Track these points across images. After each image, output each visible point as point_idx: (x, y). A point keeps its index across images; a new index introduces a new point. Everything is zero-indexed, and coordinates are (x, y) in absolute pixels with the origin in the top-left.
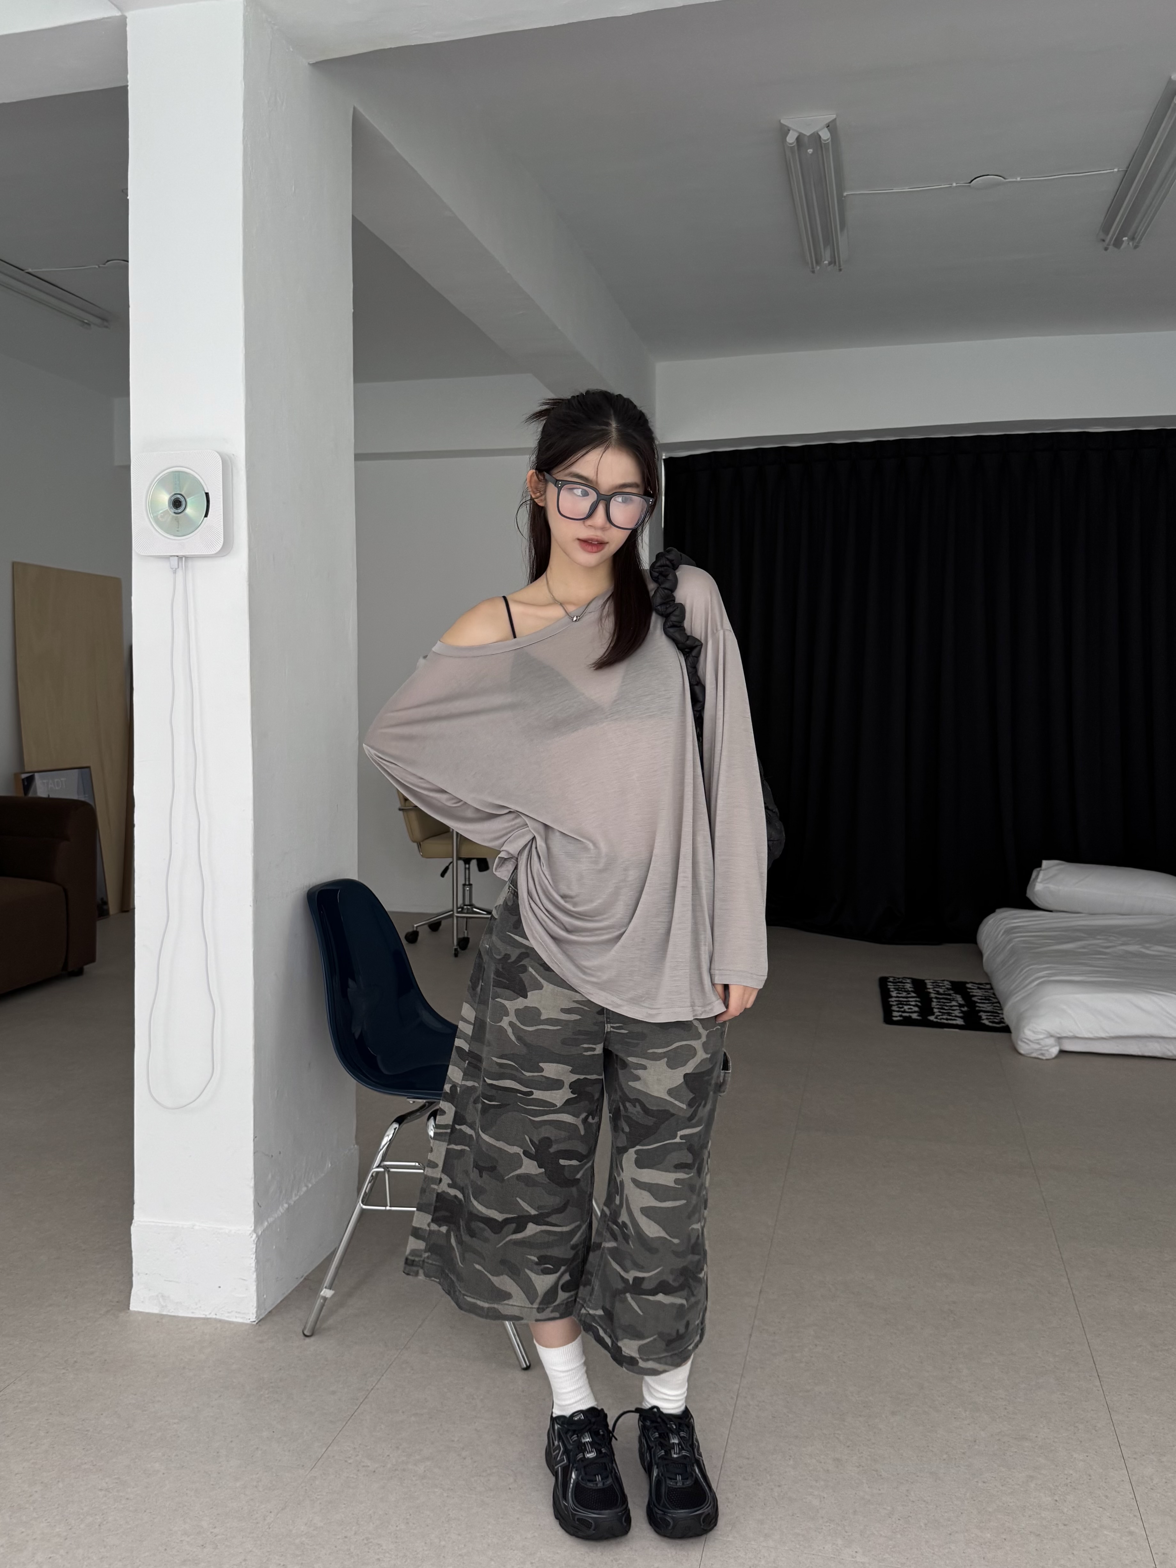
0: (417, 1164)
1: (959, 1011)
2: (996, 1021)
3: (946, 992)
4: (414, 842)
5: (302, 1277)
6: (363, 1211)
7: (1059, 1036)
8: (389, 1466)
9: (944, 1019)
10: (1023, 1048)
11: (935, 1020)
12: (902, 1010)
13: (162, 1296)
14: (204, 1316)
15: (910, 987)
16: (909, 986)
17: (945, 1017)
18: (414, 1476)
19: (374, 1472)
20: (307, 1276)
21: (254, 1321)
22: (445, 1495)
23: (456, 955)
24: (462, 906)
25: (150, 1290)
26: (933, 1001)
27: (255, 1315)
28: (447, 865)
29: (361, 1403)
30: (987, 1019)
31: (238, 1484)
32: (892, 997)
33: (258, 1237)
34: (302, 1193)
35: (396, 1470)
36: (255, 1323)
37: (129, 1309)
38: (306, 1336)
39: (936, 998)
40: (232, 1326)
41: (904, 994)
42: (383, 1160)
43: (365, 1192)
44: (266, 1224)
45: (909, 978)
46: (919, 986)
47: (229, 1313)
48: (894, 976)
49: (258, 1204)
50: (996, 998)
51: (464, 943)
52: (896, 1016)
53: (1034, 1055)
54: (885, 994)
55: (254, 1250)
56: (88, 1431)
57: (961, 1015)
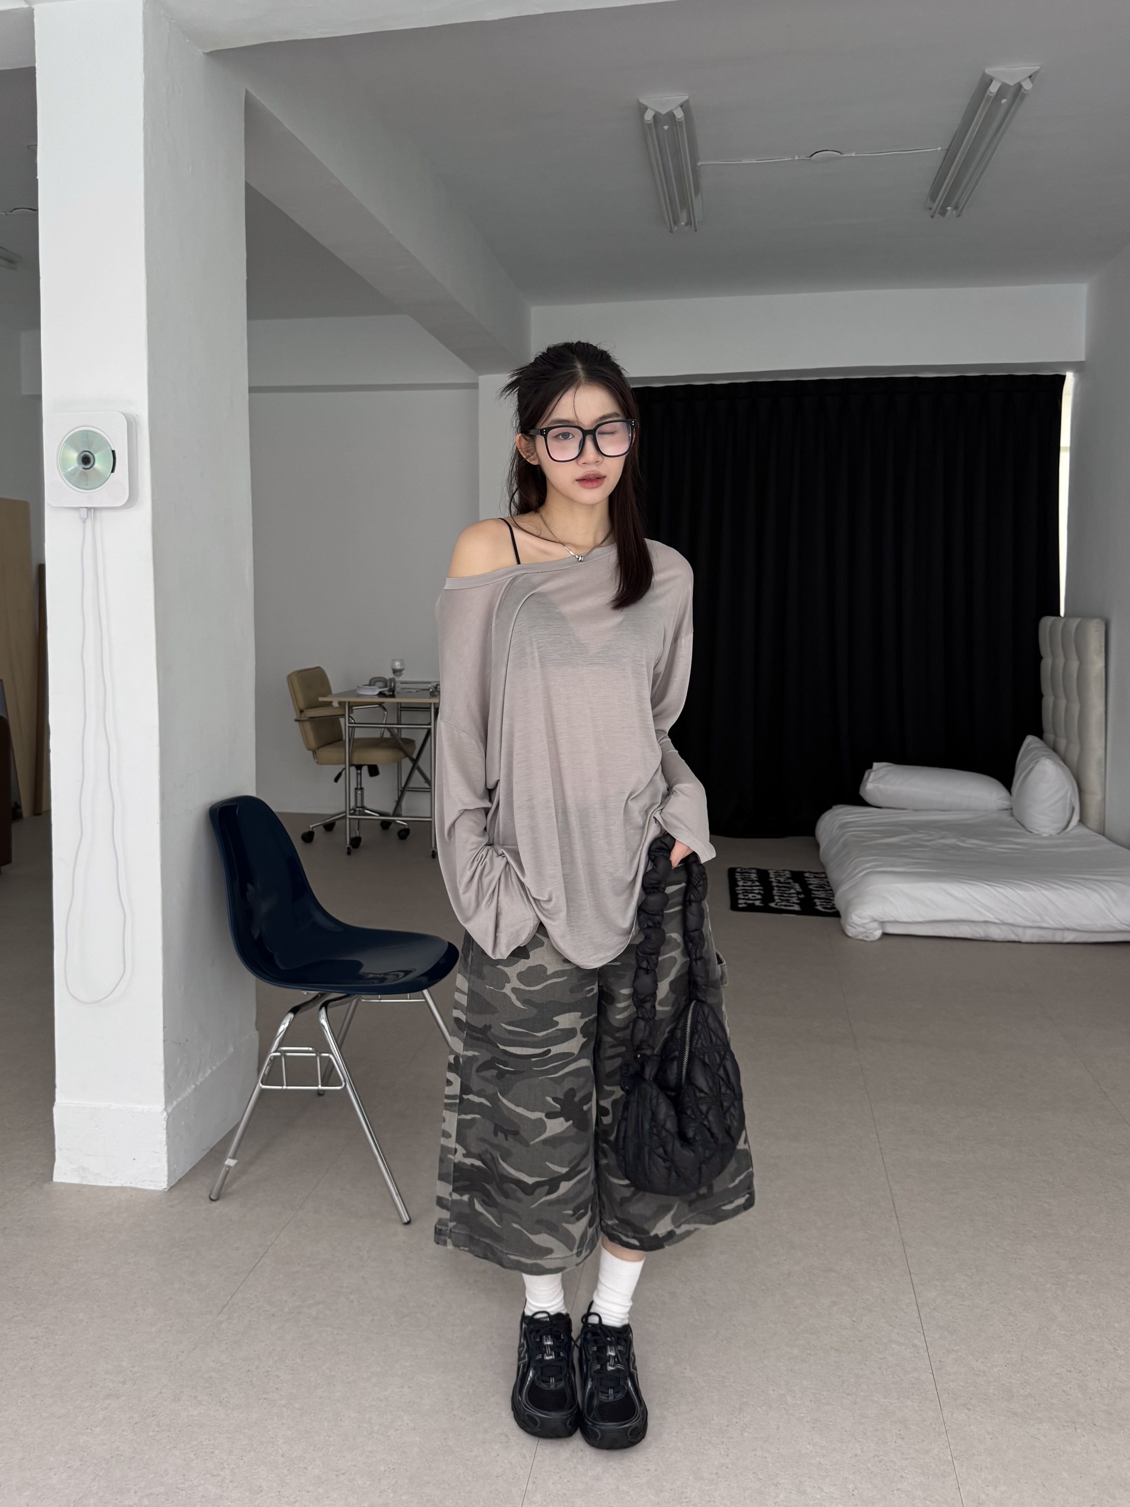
0: (311, 1049)
1: (796, 898)
2: (828, 906)
3: (786, 881)
4: (309, 750)
5: (209, 1148)
6: (262, 1091)
7: (882, 920)
8: (286, 1310)
9: (783, 905)
10: (851, 931)
11: (775, 906)
12: (747, 897)
13: (83, 1168)
14: (120, 1185)
16: (754, 876)
17: (783, 903)
18: (308, 1318)
19: (273, 1315)
20: (214, 1147)
21: (166, 1189)
22: (335, 1332)
23: (349, 853)
24: (355, 808)
25: (71, 1163)
26: (774, 889)
27: (166, 1183)
28: (340, 770)
29: (262, 1257)
30: (821, 905)
31: (153, 1330)
32: (738, 886)
33: (169, 1115)
34: (207, 1075)
35: (292, 1313)
36: (166, 1190)
37: (52, 1180)
38: (212, 1200)
39: (777, 886)
40: (146, 1193)
41: (750, 883)
42: (281, 1044)
43: (264, 1074)
44: (175, 1103)
45: (754, 869)
46: (763, 875)
47: (143, 1181)
48: (742, 867)
49: (168, 1086)
50: (829, 886)
51: (356, 842)
52: (742, 903)
53: (860, 937)
54: (733, 884)
55: (165, 1126)
56: (18, 1288)
57: (798, 901)
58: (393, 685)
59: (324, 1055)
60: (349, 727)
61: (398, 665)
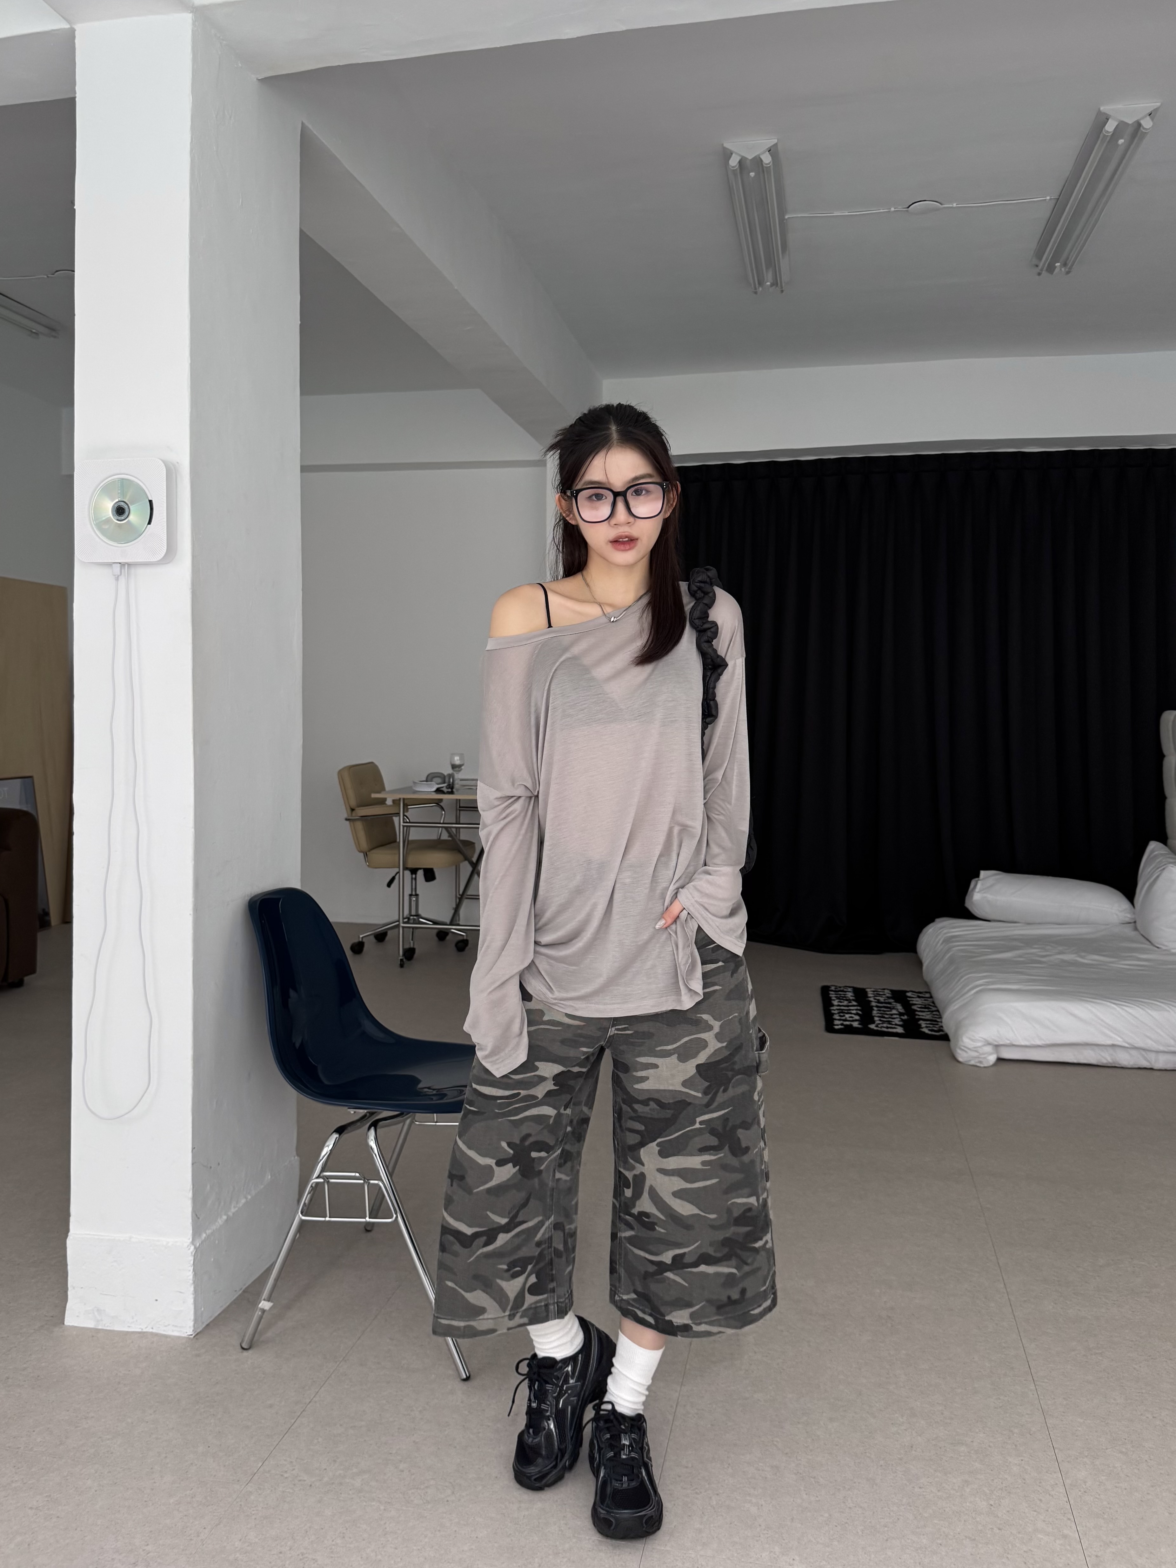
0: (357, 1175)
1: (899, 1019)
2: (935, 1029)
3: (886, 1001)
4: (360, 851)
5: (241, 1289)
6: (302, 1223)
7: (996, 1043)
8: (326, 1479)
9: (884, 1027)
10: (962, 1056)
11: (876, 1028)
12: (844, 1018)
13: (98, 1310)
14: (140, 1330)
15: (852, 996)
16: (850, 995)
17: (885, 1025)
18: (350, 1490)
19: (311, 1486)
20: (246, 1288)
21: (191, 1335)
22: (382, 1508)
23: (402, 966)
24: (408, 916)
25: (85, 1304)
26: (874, 1010)
27: (192, 1329)
28: (394, 875)
29: (299, 1417)
30: (927, 1027)
31: (171, 1501)
32: (833, 1005)
33: (196, 1249)
34: (241, 1205)
35: (333, 1483)
36: (192, 1337)
37: (64, 1324)
38: (243, 1349)
39: (877, 1007)
40: (168, 1339)
41: (846, 1003)
42: (323, 1170)
43: (305, 1203)
44: (204, 1235)
45: (850, 987)
46: (860, 995)
47: (166, 1326)
48: (836, 985)
49: (196, 1215)
50: (936, 1007)
51: (409, 954)
52: (838, 1026)
53: (972, 1063)
54: (827, 1003)
55: (192, 1262)
56: (18, 1448)
57: (901, 1023)
58: (451, 780)
59: (372, 1182)
60: (404, 826)
61: (457, 760)
